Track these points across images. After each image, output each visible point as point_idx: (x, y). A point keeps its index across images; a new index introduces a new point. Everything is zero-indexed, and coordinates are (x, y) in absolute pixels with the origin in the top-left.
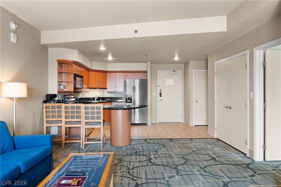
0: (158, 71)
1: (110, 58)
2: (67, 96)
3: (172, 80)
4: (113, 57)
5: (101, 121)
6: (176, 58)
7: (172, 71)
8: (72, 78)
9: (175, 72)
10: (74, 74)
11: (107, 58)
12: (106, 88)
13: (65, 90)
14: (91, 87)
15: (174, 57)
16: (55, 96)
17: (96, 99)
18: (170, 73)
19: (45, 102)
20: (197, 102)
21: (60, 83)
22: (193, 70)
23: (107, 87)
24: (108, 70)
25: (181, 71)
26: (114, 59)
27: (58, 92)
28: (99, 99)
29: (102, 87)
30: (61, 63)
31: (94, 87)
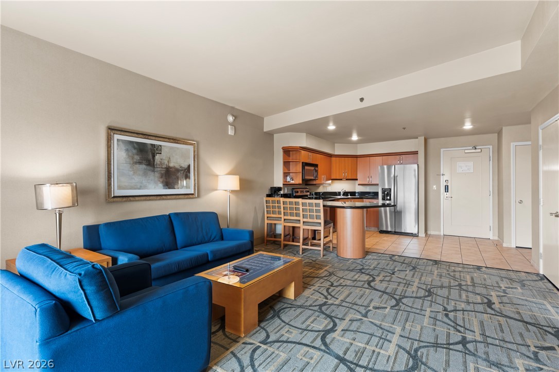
0: (442, 150)
1: (355, 137)
2: (295, 190)
3: (471, 164)
4: (359, 135)
5: (322, 221)
6: (468, 126)
7: (471, 148)
8: (299, 168)
9: (476, 149)
10: (303, 163)
11: (350, 138)
12: (357, 180)
13: (292, 182)
14: (334, 178)
15: (463, 124)
16: (280, 189)
17: (342, 193)
18: (466, 151)
19: (268, 196)
20: (521, 202)
21: (286, 175)
22: (512, 143)
23: (358, 178)
24: (358, 154)
25: (491, 147)
26: (360, 138)
27: (283, 184)
28: (346, 194)
29: (350, 178)
30: (287, 151)
31: (338, 178)
